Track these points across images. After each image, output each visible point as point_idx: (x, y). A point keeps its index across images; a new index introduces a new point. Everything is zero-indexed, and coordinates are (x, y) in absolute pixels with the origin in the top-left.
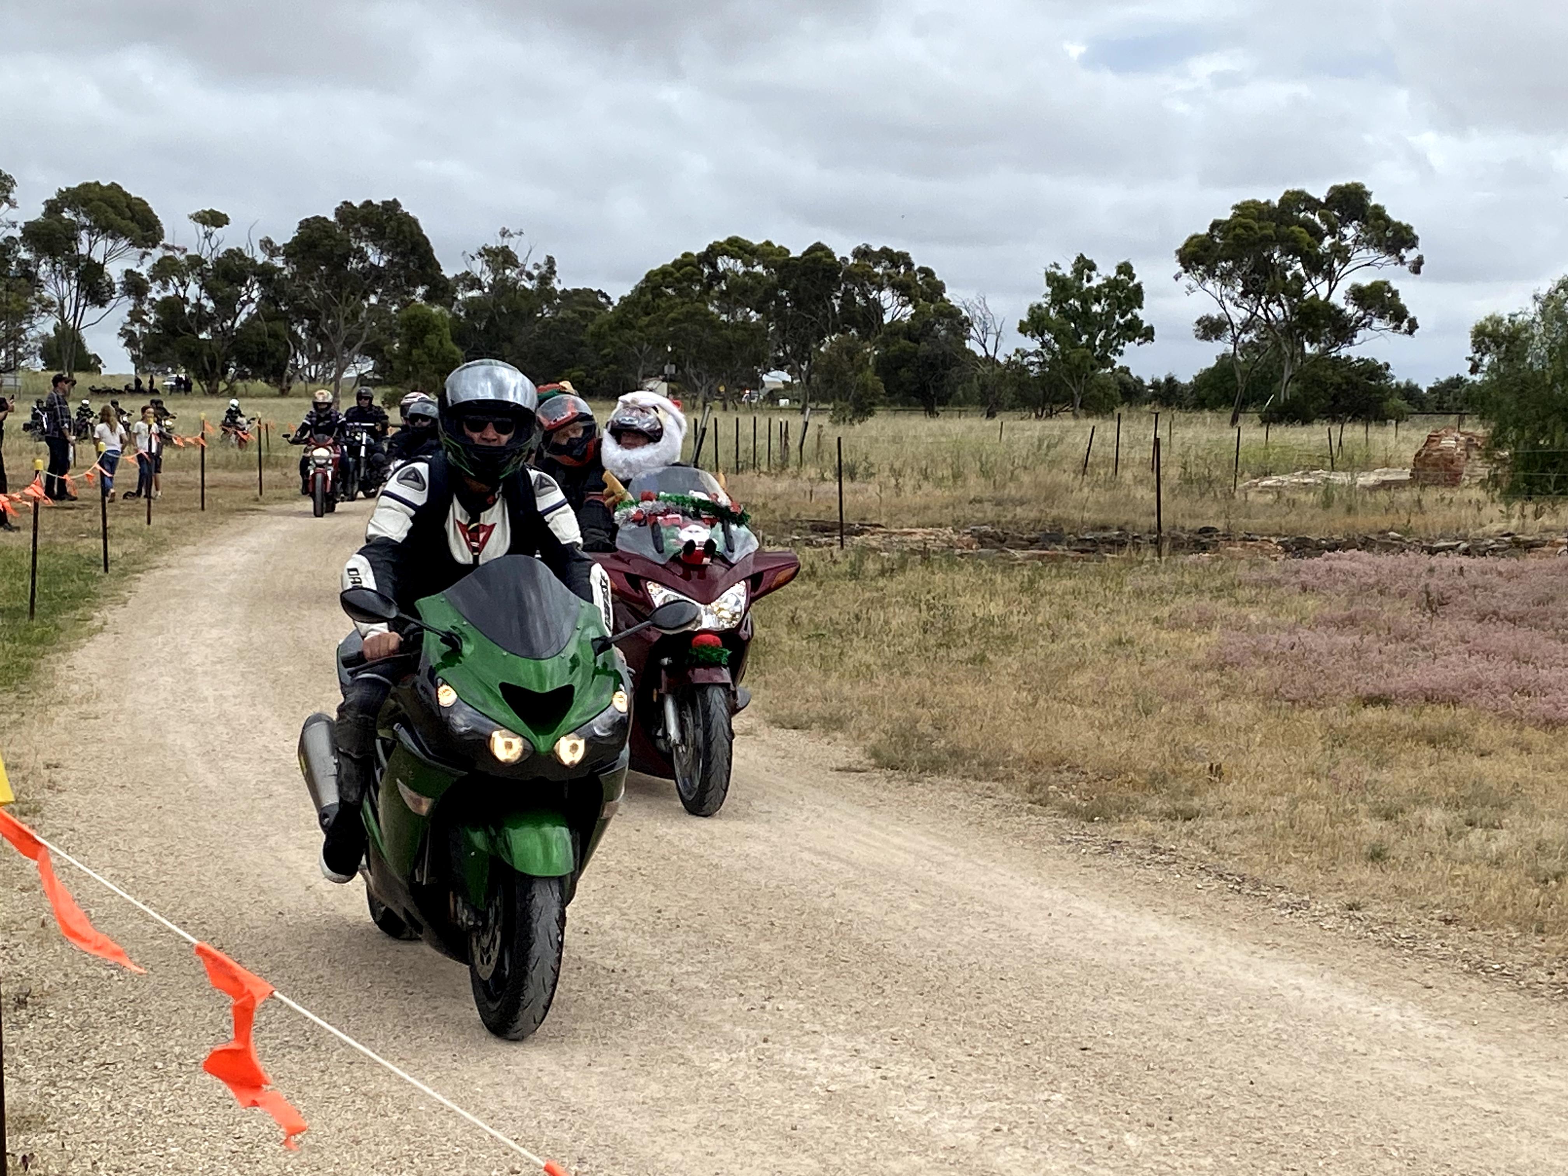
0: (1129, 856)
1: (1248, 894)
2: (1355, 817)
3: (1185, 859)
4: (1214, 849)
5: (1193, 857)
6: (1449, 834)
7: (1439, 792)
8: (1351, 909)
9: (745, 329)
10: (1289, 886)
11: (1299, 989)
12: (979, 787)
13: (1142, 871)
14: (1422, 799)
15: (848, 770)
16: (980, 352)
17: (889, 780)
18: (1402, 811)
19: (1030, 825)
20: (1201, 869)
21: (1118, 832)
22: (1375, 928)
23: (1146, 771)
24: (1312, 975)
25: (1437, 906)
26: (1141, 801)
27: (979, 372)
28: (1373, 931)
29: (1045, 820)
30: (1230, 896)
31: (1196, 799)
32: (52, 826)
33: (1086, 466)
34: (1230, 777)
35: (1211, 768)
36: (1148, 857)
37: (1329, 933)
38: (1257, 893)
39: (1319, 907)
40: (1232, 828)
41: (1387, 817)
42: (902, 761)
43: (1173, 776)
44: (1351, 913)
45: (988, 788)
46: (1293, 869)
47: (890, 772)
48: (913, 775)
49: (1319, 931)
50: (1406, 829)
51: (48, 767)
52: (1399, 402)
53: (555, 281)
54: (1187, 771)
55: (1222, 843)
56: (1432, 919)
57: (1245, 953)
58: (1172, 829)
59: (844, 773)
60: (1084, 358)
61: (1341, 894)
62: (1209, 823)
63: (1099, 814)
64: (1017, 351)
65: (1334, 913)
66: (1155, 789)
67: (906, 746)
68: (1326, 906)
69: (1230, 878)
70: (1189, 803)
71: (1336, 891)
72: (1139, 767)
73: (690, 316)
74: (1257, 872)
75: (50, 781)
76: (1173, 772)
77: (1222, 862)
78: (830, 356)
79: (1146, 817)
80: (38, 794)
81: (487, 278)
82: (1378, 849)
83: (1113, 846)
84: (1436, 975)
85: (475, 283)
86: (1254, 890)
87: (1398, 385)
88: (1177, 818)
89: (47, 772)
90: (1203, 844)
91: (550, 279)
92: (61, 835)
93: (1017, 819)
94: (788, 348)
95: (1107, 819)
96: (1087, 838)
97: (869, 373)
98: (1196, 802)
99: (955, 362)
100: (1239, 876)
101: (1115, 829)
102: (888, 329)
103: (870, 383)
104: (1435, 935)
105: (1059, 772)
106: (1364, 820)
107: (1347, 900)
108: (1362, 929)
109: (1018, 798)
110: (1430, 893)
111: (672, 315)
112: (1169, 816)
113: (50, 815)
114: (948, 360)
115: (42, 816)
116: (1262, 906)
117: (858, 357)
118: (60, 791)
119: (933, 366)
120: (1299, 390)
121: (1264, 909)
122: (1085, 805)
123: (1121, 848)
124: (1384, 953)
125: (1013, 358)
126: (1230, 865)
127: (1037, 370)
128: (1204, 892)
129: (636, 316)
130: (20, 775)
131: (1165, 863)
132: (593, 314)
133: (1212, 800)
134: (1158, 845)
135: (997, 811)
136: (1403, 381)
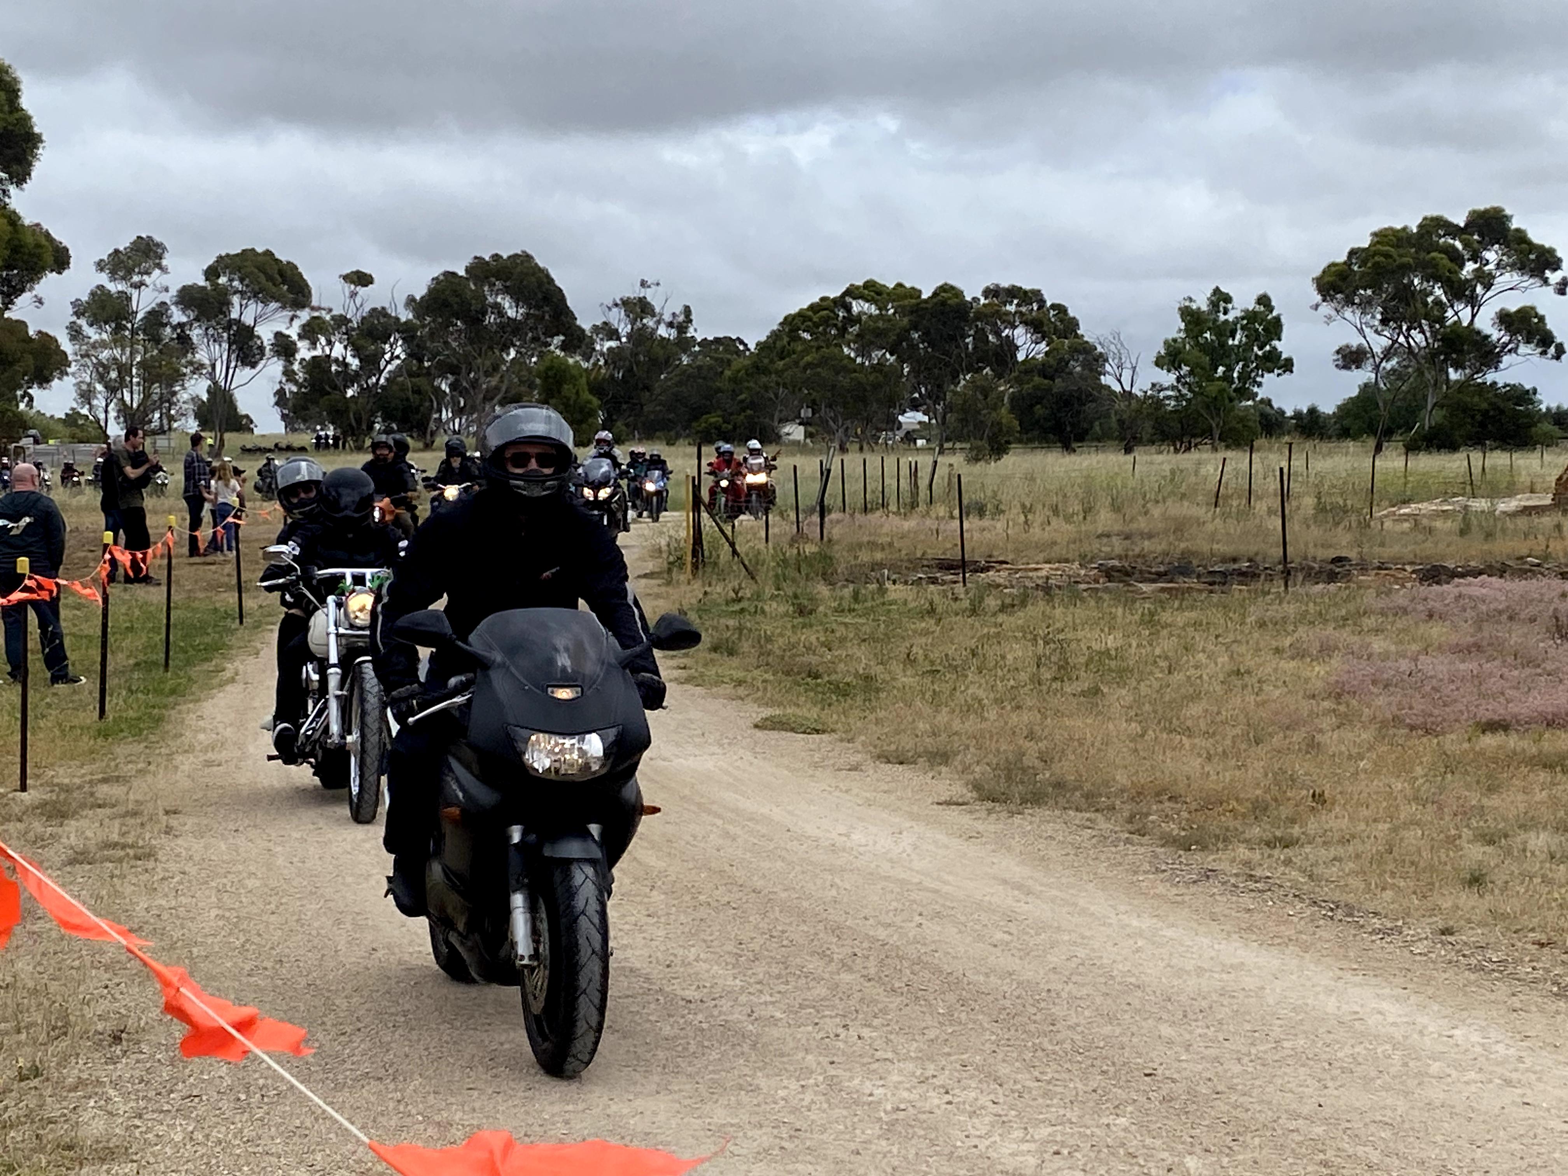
0: (1223, 884)
1: (1340, 921)
2: (1458, 842)
3: (1281, 886)
4: (1310, 876)
5: (1288, 884)
6: (1553, 857)
7: (1546, 815)
8: (1443, 933)
9: (881, 371)
10: (1383, 912)
11: (1380, 1013)
12: (1078, 817)
13: (1234, 898)
14: (1528, 824)
15: (948, 803)
16: (1117, 388)
17: (990, 812)
18: (1506, 836)
19: (1126, 855)
20: (1295, 896)
21: (1214, 861)
22: (1466, 953)
23: (1247, 800)
24: (1397, 1000)
25: (1533, 930)
26: (1241, 829)
27: (1117, 406)
28: (1464, 956)
29: (1142, 850)
30: (1321, 922)
31: (1297, 827)
32: (166, 870)
33: (1217, 497)
34: (1333, 804)
35: (1314, 796)
36: (1242, 885)
37: (1418, 958)
38: (1350, 919)
39: (1411, 932)
40: (1331, 856)
41: (1491, 842)
42: (1003, 794)
43: (1274, 804)
44: (1444, 937)
45: (1088, 820)
46: (1389, 894)
47: (990, 804)
48: (1013, 807)
49: (1409, 955)
50: (1509, 852)
51: (167, 813)
52: (1547, 427)
53: (691, 329)
54: (1289, 799)
55: (1318, 871)
56: (1525, 943)
57: (1332, 979)
58: (1270, 856)
59: (944, 807)
60: (1222, 391)
61: (1435, 919)
62: (1308, 849)
63: (1197, 843)
64: (1154, 385)
65: (1426, 938)
66: (1256, 818)
67: (1009, 778)
68: (1419, 930)
69: (1323, 904)
70: (1289, 830)
71: (1430, 916)
72: (1242, 796)
73: (824, 362)
74: (1351, 899)
75: (167, 827)
76: (1276, 800)
77: (1317, 889)
78: (965, 395)
79: (1245, 845)
80: (155, 839)
81: (624, 329)
82: (1477, 874)
83: (1208, 874)
84: (1523, 998)
85: (612, 333)
86: (1347, 915)
87: (1548, 409)
88: (1275, 847)
89: (165, 817)
90: (1300, 871)
91: (687, 328)
92: (172, 878)
93: (1113, 849)
94: (923, 390)
95: (1204, 848)
96: (1183, 867)
97: (1003, 411)
98: (1296, 831)
99: (1091, 398)
100: (1333, 902)
101: (1212, 857)
102: (1023, 367)
103: (1004, 421)
104: (1527, 959)
105: (1161, 802)
106: (1466, 845)
107: (1441, 925)
108: (1453, 954)
109: (1117, 829)
110: (1526, 917)
111: (808, 358)
112: (1268, 844)
113: (164, 859)
114: (1084, 397)
115: (156, 860)
116: (1353, 932)
117: (993, 395)
118: (176, 836)
119: (1067, 403)
120: (1445, 417)
121: (1355, 936)
122: (1183, 833)
123: (1216, 876)
124: (1473, 977)
125: (1149, 392)
126: (1325, 891)
127: (1173, 403)
128: (1295, 919)
129: (772, 361)
130: (139, 821)
131: (1259, 891)
132: (729, 361)
133: (1312, 826)
134: (1253, 873)
135: (1094, 841)
136: (1554, 405)
